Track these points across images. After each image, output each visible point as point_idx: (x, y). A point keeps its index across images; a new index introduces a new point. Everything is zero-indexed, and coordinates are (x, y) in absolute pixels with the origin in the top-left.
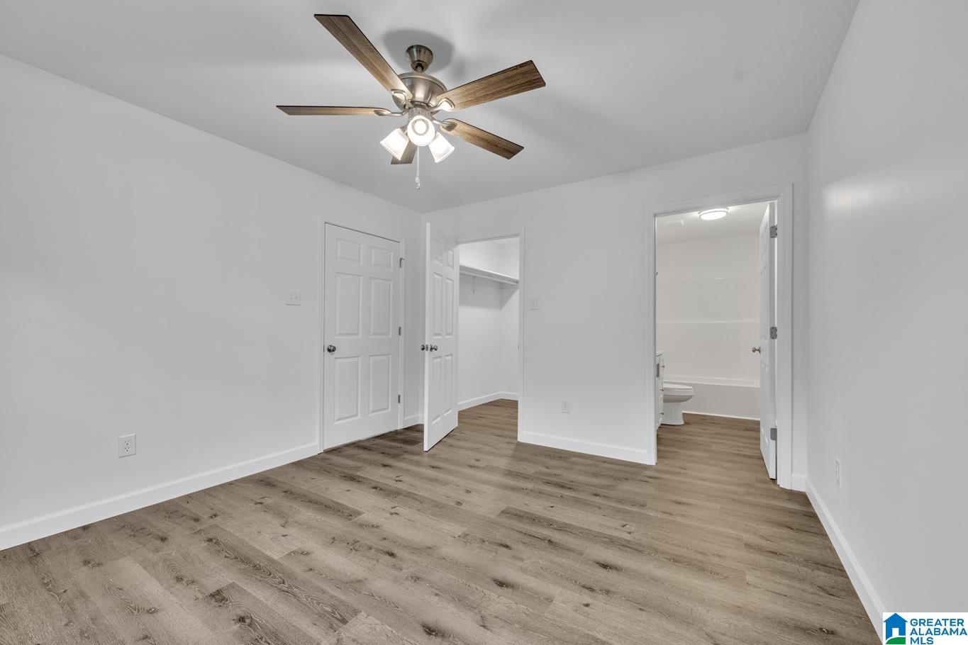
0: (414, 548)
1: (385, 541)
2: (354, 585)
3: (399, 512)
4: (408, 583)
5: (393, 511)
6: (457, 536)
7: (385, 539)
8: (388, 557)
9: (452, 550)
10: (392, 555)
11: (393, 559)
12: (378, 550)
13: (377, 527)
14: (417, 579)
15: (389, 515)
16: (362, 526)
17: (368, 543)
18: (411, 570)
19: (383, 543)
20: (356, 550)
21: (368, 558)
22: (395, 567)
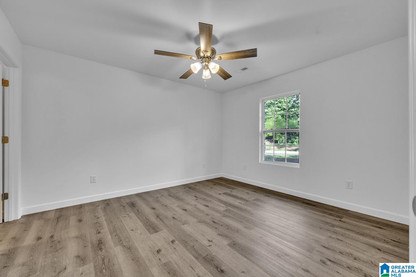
0: (205, 223)
1: (216, 227)
2: (225, 216)
3: (208, 242)
4: (210, 214)
5: (211, 243)
6: (188, 224)
7: (216, 228)
8: (215, 221)
9: (192, 220)
10: (214, 222)
11: (213, 220)
12: (219, 224)
13: (219, 235)
14: (207, 215)
15: (213, 240)
16: (226, 237)
17: (223, 227)
18: (208, 217)
19: (217, 227)
20: (227, 225)
21: (222, 222)
22: (213, 218)
